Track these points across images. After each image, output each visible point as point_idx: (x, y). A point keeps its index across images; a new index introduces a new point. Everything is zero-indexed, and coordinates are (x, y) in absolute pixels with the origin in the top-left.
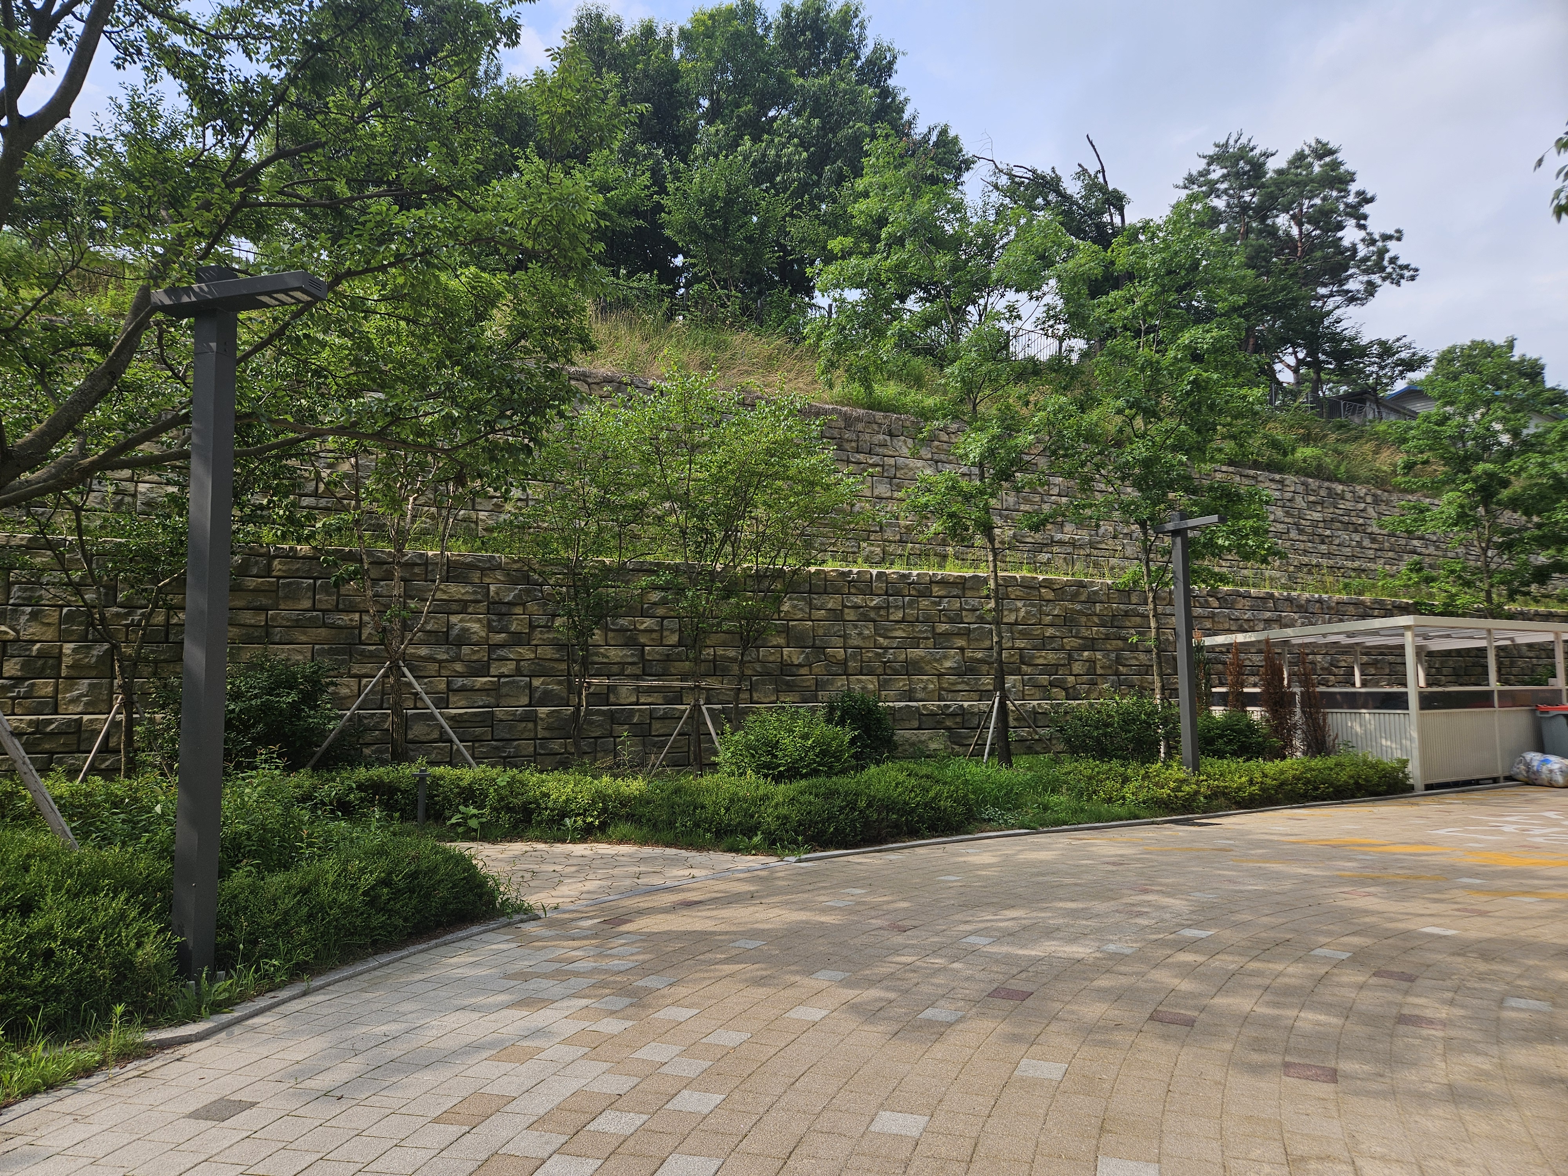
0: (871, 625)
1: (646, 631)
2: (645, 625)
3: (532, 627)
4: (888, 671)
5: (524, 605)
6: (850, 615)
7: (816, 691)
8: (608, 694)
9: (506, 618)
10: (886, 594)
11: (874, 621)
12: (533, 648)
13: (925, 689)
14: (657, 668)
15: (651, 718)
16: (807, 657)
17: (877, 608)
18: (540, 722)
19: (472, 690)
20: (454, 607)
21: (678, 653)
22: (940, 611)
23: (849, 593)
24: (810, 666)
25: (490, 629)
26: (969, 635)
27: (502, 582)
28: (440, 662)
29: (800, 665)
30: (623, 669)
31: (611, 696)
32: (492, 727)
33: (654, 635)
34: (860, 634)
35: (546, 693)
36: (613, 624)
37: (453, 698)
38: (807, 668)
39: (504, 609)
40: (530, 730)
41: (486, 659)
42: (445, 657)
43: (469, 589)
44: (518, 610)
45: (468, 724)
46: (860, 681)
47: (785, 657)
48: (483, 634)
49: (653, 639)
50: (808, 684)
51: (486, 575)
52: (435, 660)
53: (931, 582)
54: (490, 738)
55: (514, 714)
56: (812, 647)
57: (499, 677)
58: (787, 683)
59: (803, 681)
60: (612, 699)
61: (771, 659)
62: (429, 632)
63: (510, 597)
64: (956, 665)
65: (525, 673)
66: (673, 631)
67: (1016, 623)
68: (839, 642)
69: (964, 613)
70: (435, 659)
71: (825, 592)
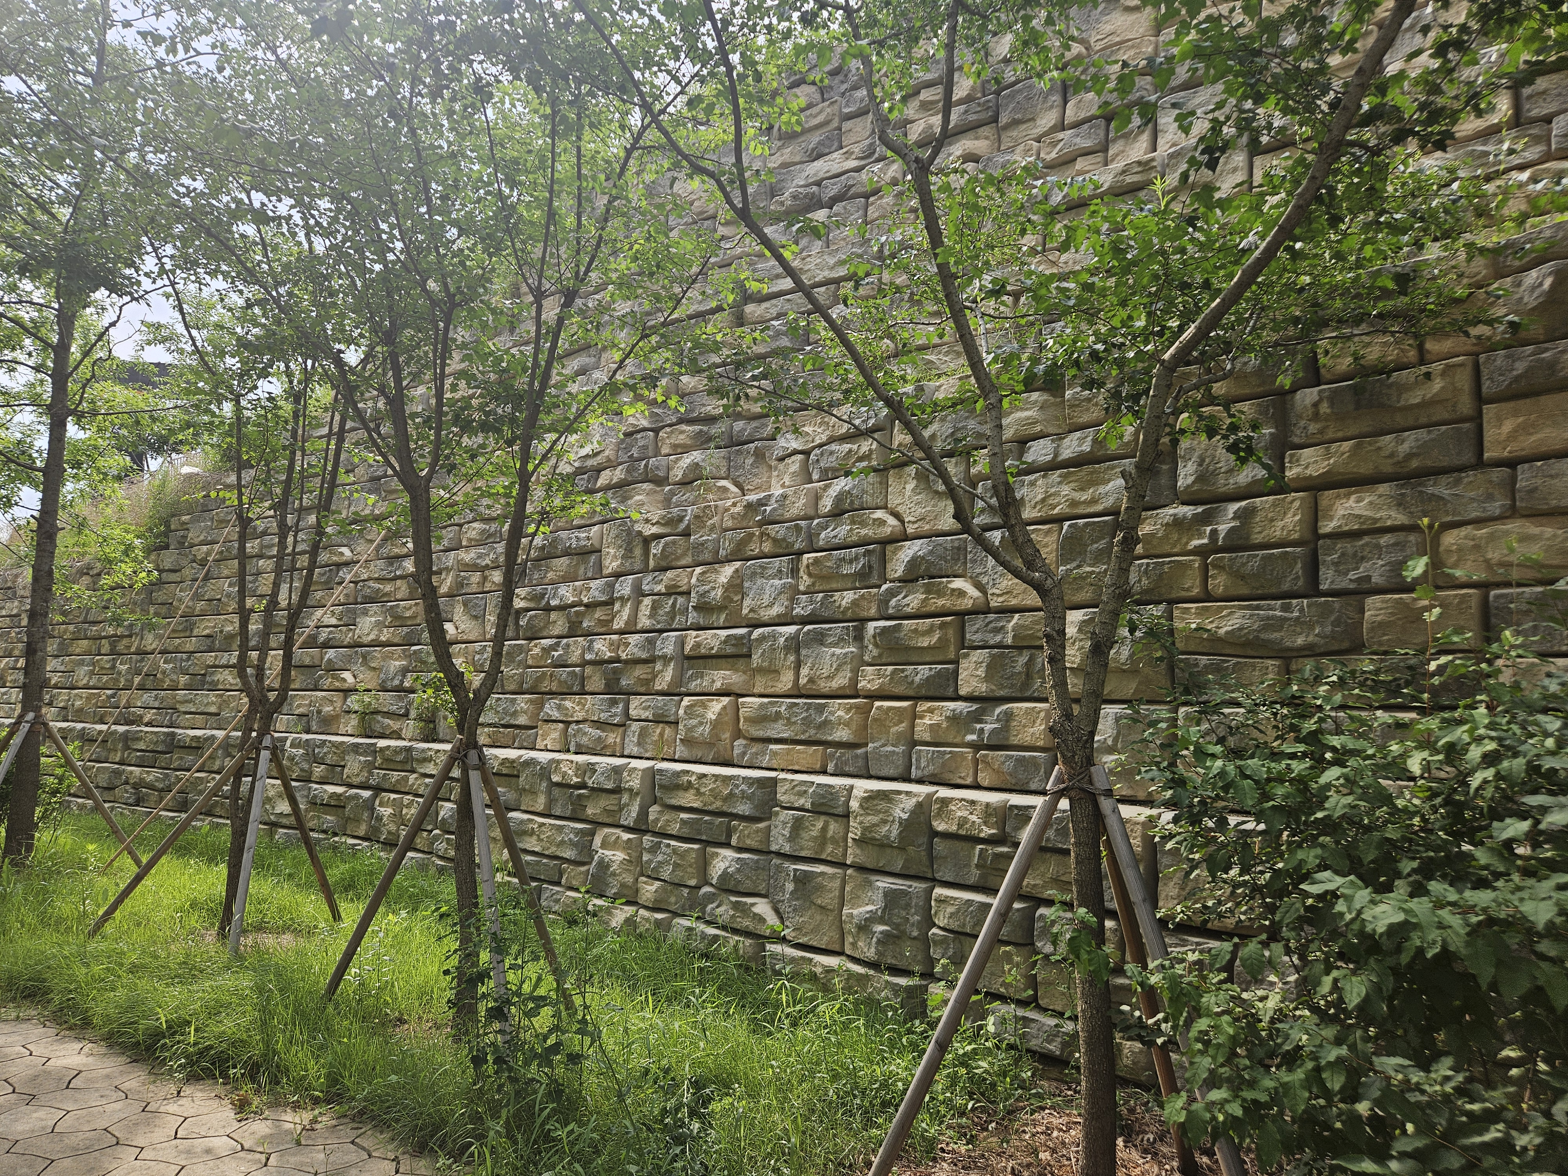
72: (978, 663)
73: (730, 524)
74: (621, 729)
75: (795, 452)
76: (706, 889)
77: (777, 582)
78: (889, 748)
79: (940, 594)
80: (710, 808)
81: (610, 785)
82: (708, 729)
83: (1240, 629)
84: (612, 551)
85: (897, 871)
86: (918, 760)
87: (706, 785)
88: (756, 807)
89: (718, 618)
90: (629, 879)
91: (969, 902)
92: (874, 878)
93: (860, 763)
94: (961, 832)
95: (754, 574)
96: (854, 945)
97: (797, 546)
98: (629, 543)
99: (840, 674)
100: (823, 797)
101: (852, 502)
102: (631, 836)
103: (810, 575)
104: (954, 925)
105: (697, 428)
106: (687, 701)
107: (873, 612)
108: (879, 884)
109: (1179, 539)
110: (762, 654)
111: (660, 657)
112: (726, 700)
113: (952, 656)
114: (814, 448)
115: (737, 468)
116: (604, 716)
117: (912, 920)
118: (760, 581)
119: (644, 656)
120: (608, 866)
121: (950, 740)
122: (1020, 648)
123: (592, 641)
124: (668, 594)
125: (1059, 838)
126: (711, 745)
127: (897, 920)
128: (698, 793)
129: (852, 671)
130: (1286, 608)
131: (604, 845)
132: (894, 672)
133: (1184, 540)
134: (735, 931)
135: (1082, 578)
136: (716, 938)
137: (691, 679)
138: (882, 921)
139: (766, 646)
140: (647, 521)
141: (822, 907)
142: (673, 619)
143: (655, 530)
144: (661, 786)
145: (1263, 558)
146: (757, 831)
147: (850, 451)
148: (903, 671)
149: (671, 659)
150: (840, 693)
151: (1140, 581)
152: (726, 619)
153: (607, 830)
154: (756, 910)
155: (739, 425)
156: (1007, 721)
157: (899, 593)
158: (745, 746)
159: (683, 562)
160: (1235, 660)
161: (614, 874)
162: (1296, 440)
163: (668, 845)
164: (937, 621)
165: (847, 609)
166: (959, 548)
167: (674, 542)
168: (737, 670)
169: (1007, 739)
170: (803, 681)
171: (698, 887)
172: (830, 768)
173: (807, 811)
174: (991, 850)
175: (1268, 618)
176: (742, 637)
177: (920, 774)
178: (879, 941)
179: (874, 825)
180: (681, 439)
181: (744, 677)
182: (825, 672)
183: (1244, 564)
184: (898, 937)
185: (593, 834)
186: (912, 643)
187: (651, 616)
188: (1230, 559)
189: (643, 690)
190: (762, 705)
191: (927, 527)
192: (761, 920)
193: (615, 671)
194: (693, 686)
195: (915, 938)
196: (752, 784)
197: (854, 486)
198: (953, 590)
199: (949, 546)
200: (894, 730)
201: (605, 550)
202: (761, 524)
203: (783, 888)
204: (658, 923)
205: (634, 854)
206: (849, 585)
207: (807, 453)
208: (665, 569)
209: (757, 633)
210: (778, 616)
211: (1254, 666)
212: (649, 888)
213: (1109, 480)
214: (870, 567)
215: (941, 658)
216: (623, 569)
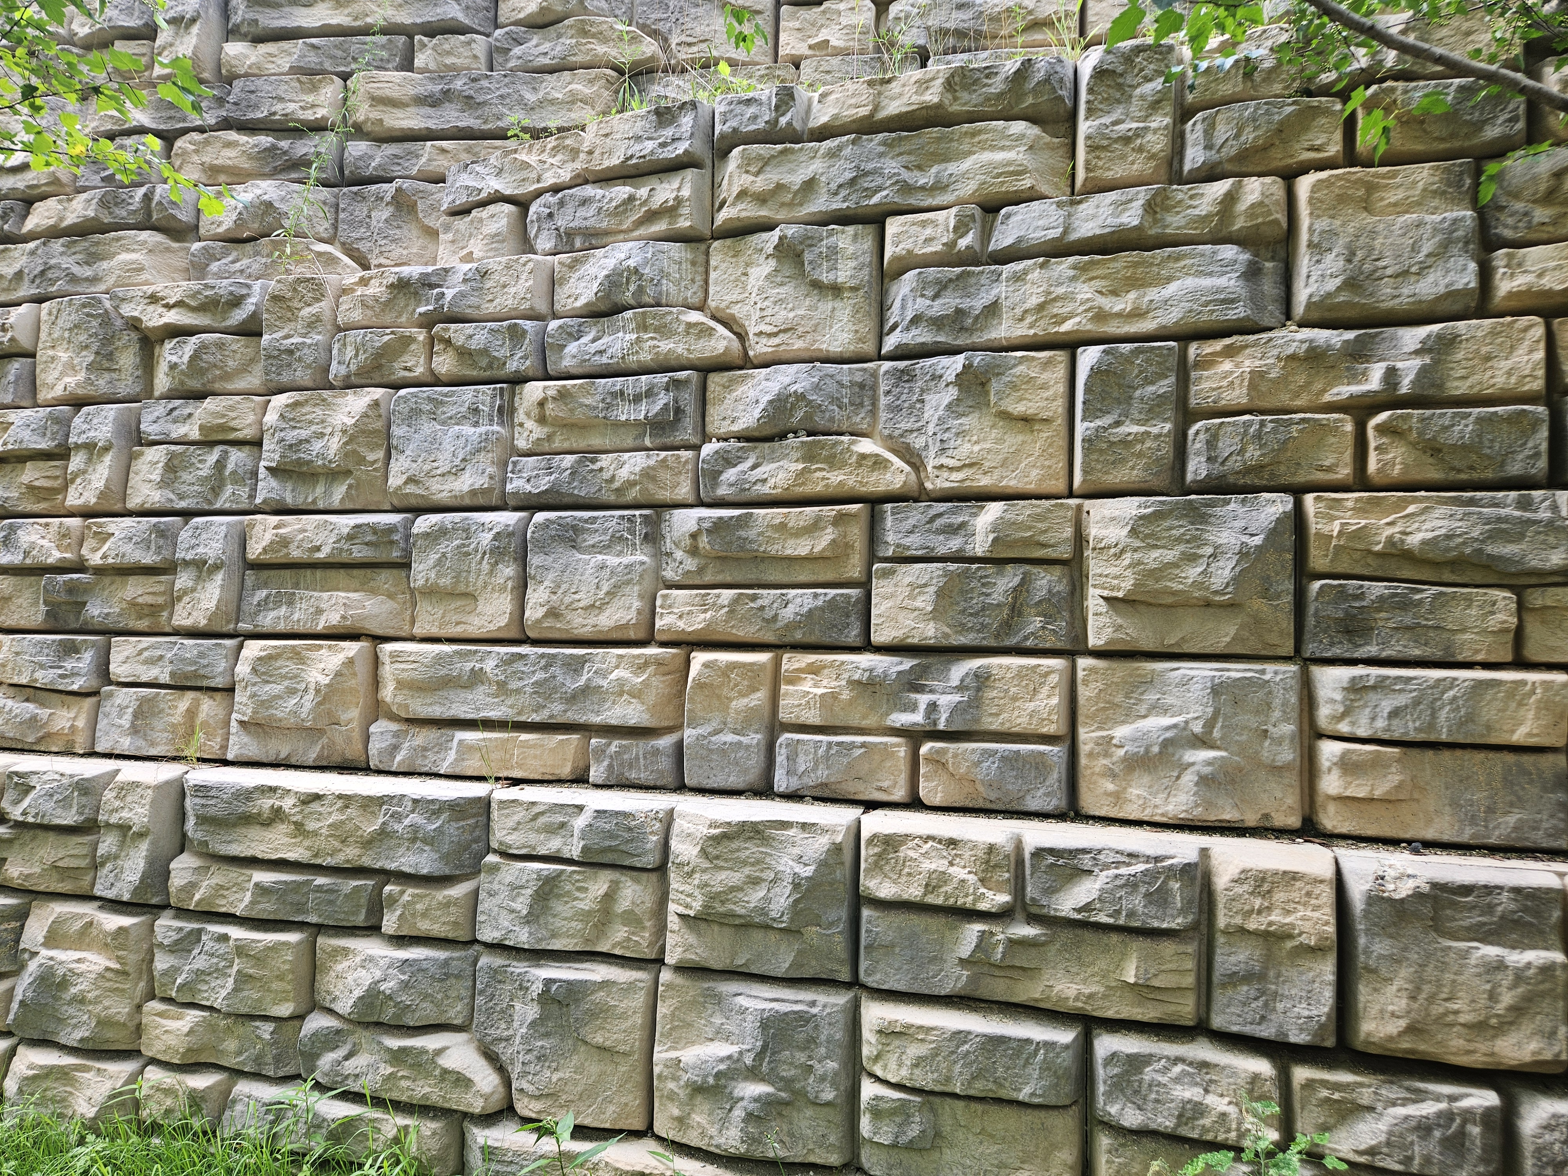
72: (918, 588)
73: (357, 316)
74: (89, 702)
75: (497, 198)
76: (317, 1022)
77: (467, 430)
78: (730, 738)
79: (833, 462)
80: (328, 861)
81: (69, 818)
82: (308, 702)
83: (1449, 537)
84: (63, 355)
85: (780, 972)
86: (792, 758)
87: (320, 816)
88: (445, 858)
89: (328, 493)
90: (120, 1009)
91: (960, 1036)
92: (728, 987)
93: (665, 764)
94: (930, 899)
95: (416, 412)
96: (681, 1121)
97: (512, 366)
98: (107, 341)
99: (617, 603)
100: (611, 835)
101: (640, 290)
102: (126, 921)
103: (542, 420)
104: (926, 1079)
105: (266, 140)
106: (253, 649)
107: (684, 491)
108: (742, 1001)
109: (1308, 384)
110: (439, 563)
111: (186, 563)
112: (352, 648)
113: (855, 572)
114: (539, 194)
115: (354, 224)
116: (44, 677)
117: (819, 1069)
118: (428, 427)
119: (148, 559)
120: (64, 984)
121: (855, 722)
122: (1000, 562)
123: (13, 529)
124: (208, 444)
125: (1153, 910)
126: (313, 732)
127: (787, 1072)
128: (299, 829)
129: (641, 597)
130: (1525, 504)
131: (53, 939)
132: (736, 601)
133: (1318, 386)
134: (399, 1107)
135: (1125, 443)
136: (348, 1126)
137: (263, 605)
138: (753, 1074)
139: (448, 546)
140: (154, 299)
141: (601, 1049)
142: (216, 490)
143: (173, 317)
144: (203, 820)
145: (1479, 420)
146: (448, 904)
147: (631, 199)
148: (754, 598)
149: (216, 567)
150: (615, 636)
151: (1242, 451)
152: (348, 495)
153: (60, 908)
154: (448, 1062)
155: (357, 148)
156: (979, 689)
157: (740, 460)
158: (396, 735)
159: (241, 384)
160: (1435, 589)
161: (80, 1000)
162: (1508, 233)
163: (225, 938)
164: (829, 511)
165: (631, 484)
166: (862, 386)
167: (220, 346)
168: (373, 592)
169: (977, 721)
170: (532, 613)
171: (299, 1017)
172: (596, 773)
173: (570, 862)
174: (1002, 933)
175: (1499, 519)
176: (391, 529)
177: (794, 784)
178: (750, 1117)
179: (733, 889)
180: (228, 157)
181: (390, 605)
182: (585, 598)
183: (1445, 429)
184: (787, 1104)
185: (22, 915)
186: (774, 549)
187: (164, 484)
188: (1422, 420)
189: (143, 625)
190: (439, 659)
191: (799, 344)
192: (462, 1081)
193: (72, 589)
194: (268, 620)
195: (828, 1104)
196: (437, 813)
197: (646, 262)
198: (863, 457)
199: (846, 380)
200: (740, 704)
201: (42, 355)
202: (428, 322)
203: (507, 1013)
204: (196, 1100)
205: (133, 958)
206: (629, 442)
207: (522, 204)
208: (200, 396)
209: (424, 523)
210: (473, 493)
211: (1469, 600)
212: (172, 1024)
213: (1169, 280)
214: (678, 411)
215: (829, 576)
216: (90, 391)
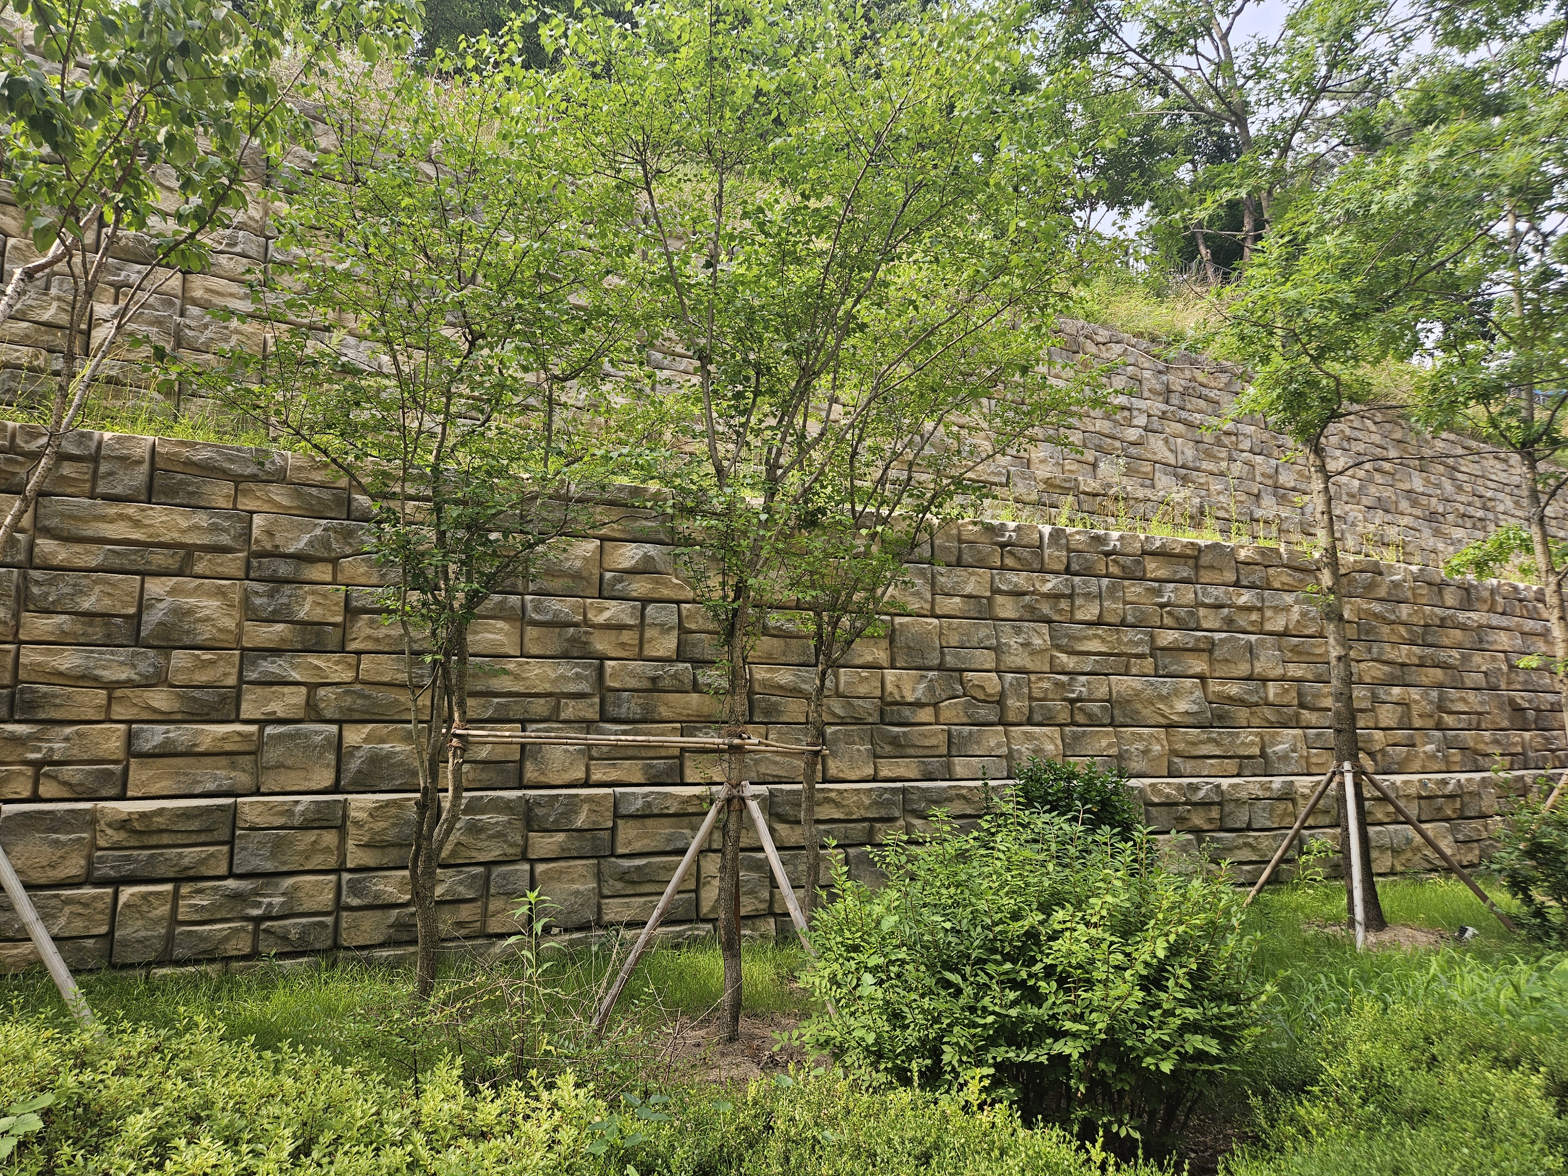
0: (1044, 628)
1: (607, 627)
2: (606, 615)
3: (351, 611)
4: (1080, 718)
5: (334, 561)
6: (1006, 607)
7: (949, 755)
8: (521, 762)
9: (287, 589)
10: (1068, 571)
11: (1049, 621)
12: (352, 659)
13: (1146, 752)
14: (631, 706)
15: (617, 816)
16: (931, 689)
17: (1054, 597)
18: (352, 830)
19: (189, 754)
20: (160, 558)
21: (675, 676)
22: (1162, 606)
23: (1003, 567)
24: (935, 705)
25: (250, 612)
26: (1210, 651)
27: (286, 512)
28: (111, 687)
29: (918, 704)
30: (557, 708)
31: (529, 766)
32: (231, 843)
33: (627, 636)
34: (1026, 645)
35: (376, 761)
36: (537, 609)
37: (138, 774)
38: (930, 710)
39: (284, 569)
40: (327, 850)
41: (232, 681)
42: (123, 674)
43: (202, 519)
44: (321, 572)
45: (166, 839)
46: (1029, 737)
47: (889, 688)
48: (231, 624)
49: (623, 645)
50: (933, 742)
51: (246, 493)
52: (97, 682)
53: (1144, 553)
54: (223, 870)
55: (289, 813)
56: (941, 668)
57: (263, 723)
58: (894, 741)
59: (924, 735)
60: (531, 773)
61: (862, 690)
62: (89, 615)
63: (300, 544)
64: (1195, 708)
65: (328, 714)
66: (665, 629)
67: (1285, 634)
68: (987, 659)
69: (1202, 612)
70: (96, 679)
71: (959, 564)
